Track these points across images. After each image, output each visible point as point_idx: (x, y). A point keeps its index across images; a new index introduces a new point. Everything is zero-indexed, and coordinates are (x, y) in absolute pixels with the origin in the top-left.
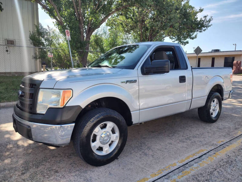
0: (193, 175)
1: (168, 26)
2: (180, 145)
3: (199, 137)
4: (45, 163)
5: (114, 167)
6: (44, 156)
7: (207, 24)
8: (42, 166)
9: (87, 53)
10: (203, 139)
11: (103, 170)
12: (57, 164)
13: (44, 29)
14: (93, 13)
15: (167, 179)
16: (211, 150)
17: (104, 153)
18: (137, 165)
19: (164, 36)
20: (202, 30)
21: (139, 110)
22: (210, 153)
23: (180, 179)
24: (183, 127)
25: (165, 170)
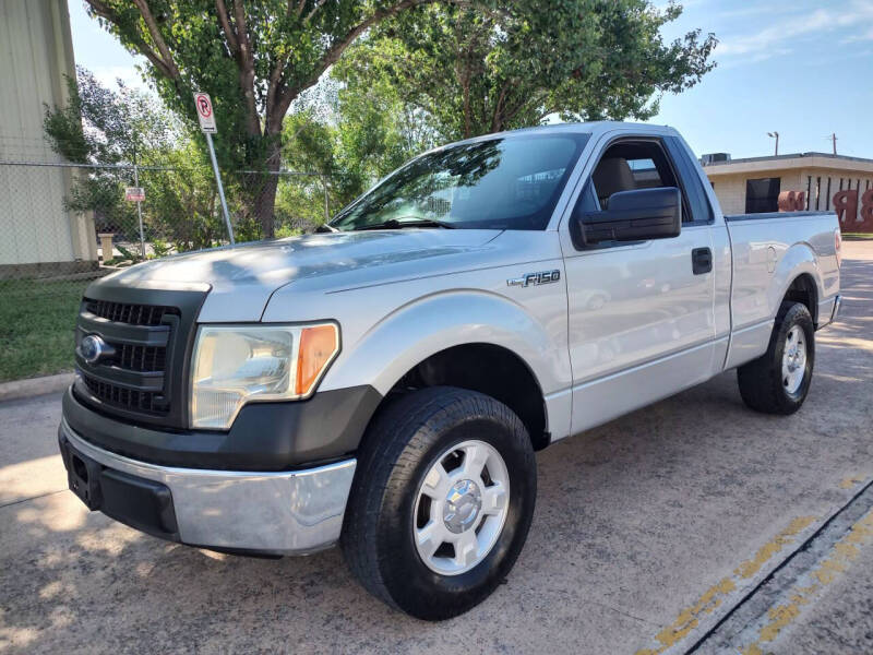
0: (810, 620)
1: (566, 71)
2: (712, 507)
3: (765, 471)
4: (221, 624)
5: (504, 617)
6: (206, 597)
7: (698, 60)
8: (212, 640)
9: (275, 180)
10: (785, 477)
11: (467, 635)
12: (272, 624)
13: (103, 92)
14: (290, 27)
15: (725, 644)
16: (833, 518)
17: (458, 566)
18: (587, 602)
19: (542, 110)
20: (683, 86)
21: (572, 387)
22: (831, 530)
23: (771, 640)
24: (695, 437)
25: (703, 609)
